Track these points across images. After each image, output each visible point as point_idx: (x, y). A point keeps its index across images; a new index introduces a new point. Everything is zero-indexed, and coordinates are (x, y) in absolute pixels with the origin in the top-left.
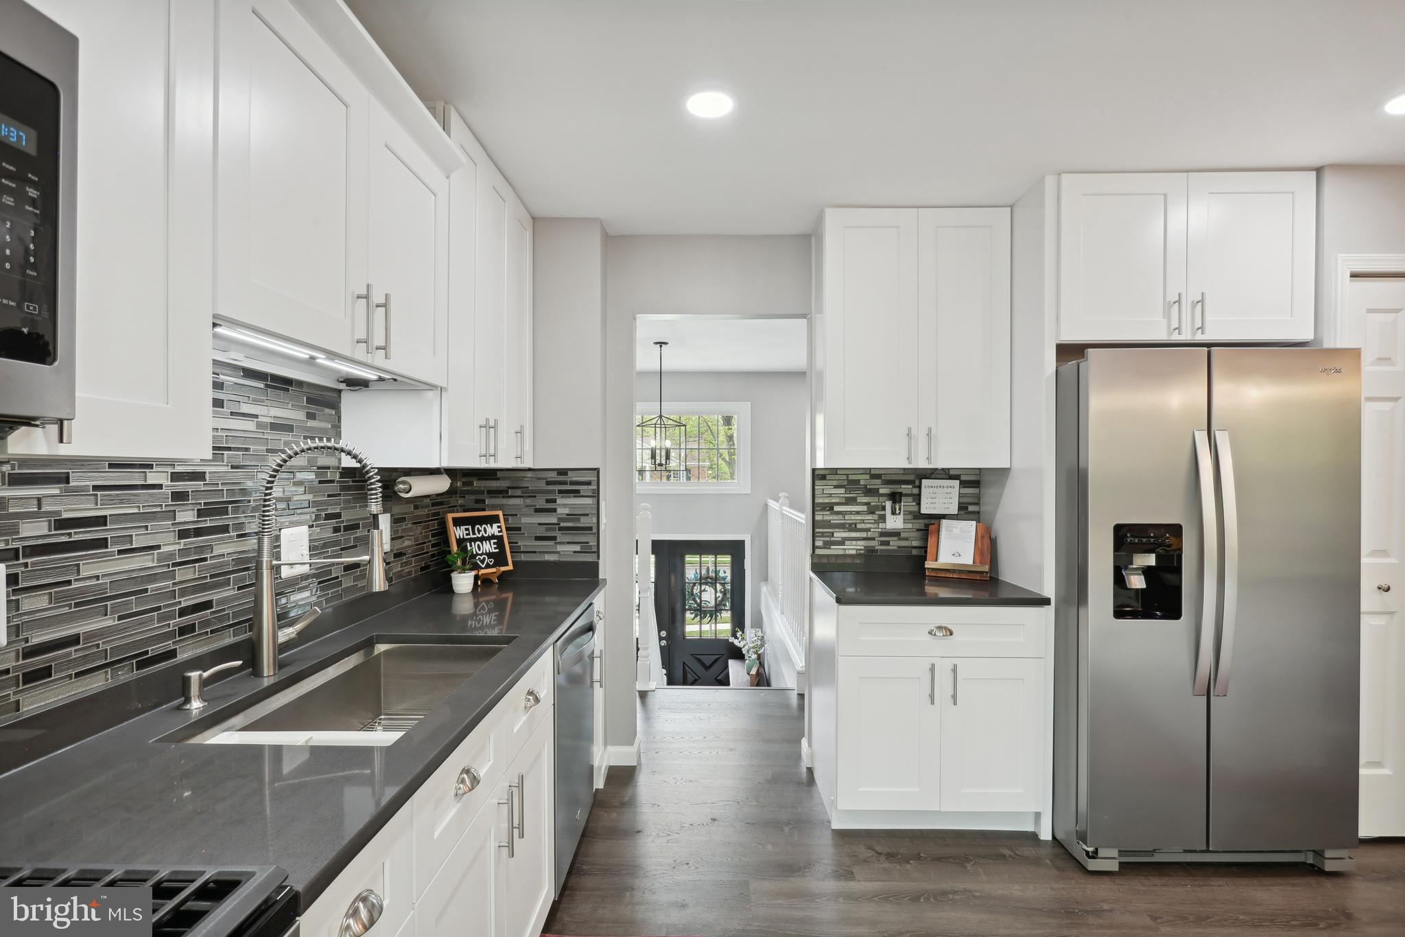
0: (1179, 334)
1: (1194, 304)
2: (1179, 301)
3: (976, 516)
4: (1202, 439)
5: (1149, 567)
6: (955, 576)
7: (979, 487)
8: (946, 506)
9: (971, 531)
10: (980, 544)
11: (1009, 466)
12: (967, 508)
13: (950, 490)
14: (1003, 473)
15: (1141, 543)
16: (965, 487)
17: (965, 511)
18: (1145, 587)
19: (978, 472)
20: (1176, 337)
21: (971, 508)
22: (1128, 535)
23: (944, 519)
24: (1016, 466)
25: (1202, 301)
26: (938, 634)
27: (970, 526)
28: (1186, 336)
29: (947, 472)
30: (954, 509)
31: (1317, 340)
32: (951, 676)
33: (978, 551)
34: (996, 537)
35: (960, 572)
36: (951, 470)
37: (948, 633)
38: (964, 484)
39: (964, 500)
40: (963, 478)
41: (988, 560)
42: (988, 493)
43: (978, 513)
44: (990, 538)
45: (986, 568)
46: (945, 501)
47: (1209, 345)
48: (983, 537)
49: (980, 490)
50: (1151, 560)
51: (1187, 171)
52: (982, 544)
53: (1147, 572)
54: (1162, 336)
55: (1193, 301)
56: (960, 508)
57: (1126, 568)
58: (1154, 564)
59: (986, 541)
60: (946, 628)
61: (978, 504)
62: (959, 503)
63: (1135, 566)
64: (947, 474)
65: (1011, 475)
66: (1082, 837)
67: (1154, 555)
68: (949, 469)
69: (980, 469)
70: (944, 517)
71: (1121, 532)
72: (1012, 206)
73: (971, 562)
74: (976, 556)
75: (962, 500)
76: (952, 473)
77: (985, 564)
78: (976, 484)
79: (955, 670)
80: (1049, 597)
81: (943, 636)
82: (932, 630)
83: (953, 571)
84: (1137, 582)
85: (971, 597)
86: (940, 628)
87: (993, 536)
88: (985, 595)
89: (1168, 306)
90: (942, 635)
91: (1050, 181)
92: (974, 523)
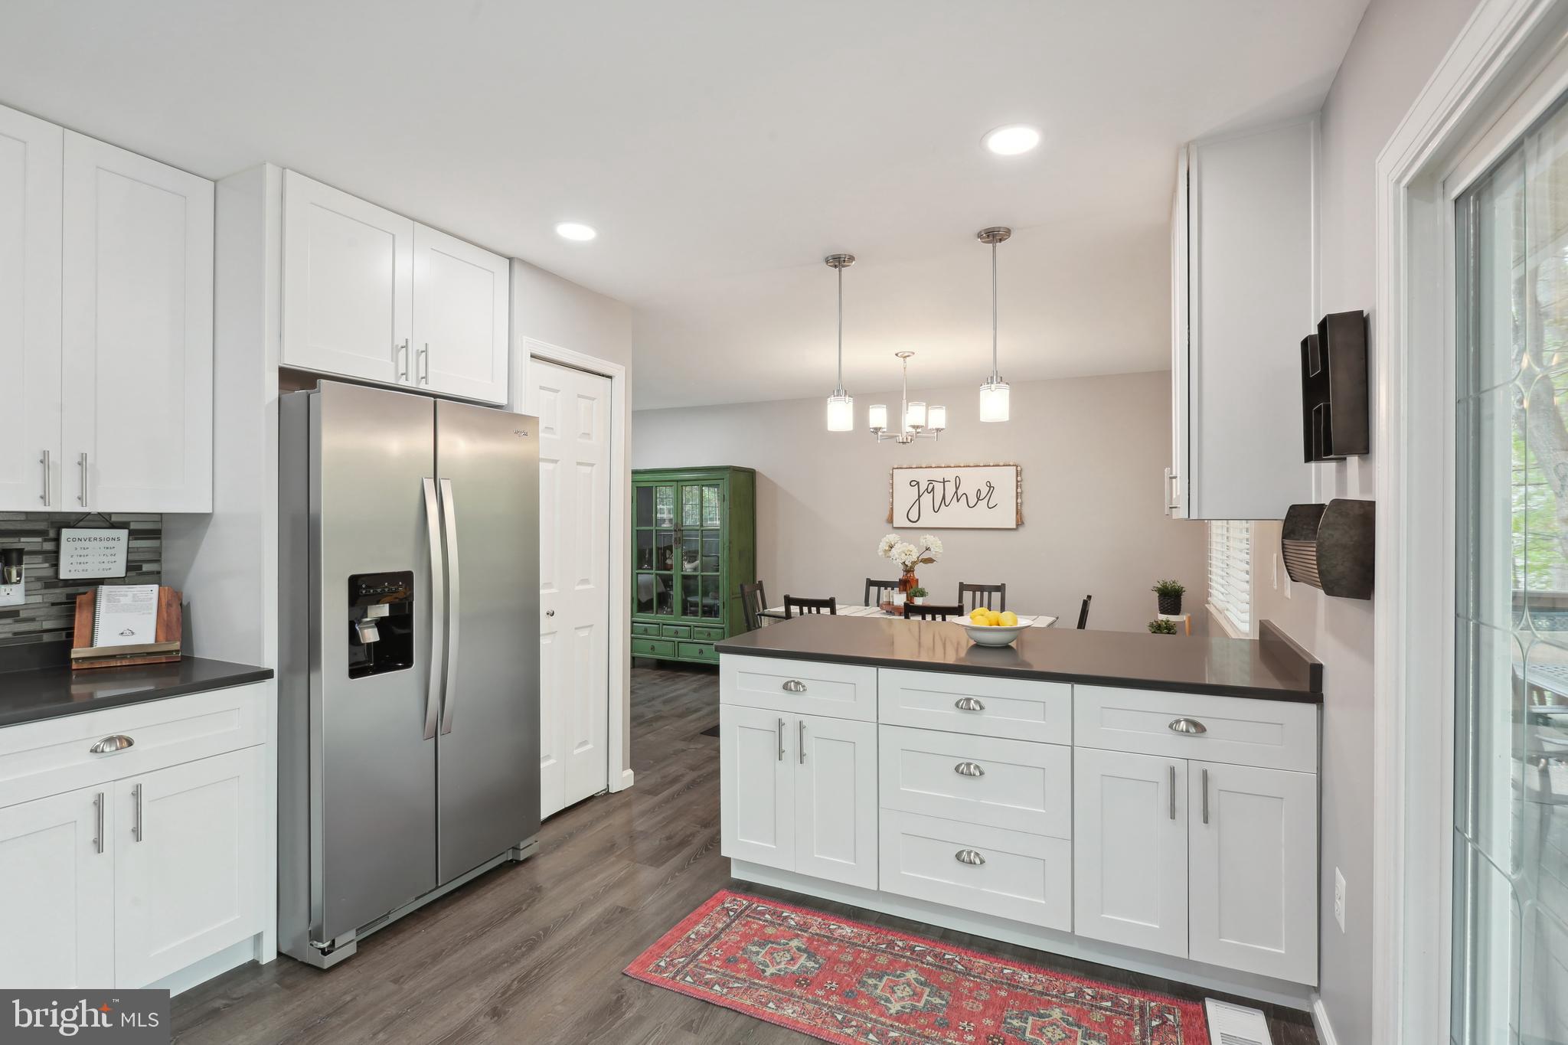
0: (407, 380)
1: (419, 353)
2: (406, 347)
3: (155, 577)
4: (429, 485)
5: (382, 618)
6: (125, 663)
7: (159, 538)
8: (106, 566)
9: (151, 599)
10: (165, 615)
11: (211, 511)
12: (140, 568)
13: (111, 544)
14: (198, 521)
15: (376, 594)
16: (136, 539)
17: (136, 572)
18: (378, 639)
19: (158, 518)
20: (403, 383)
21: (146, 567)
22: (364, 586)
23: (103, 584)
24: (219, 510)
25: (426, 351)
26: (107, 749)
27: (150, 593)
28: (411, 383)
29: (107, 517)
30: (119, 570)
31: (509, 406)
32: (130, 803)
33: (164, 624)
34: (189, 604)
35: (133, 655)
36: (113, 516)
37: (125, 744)
38: (134, 534)
39: (134, 557)
40: (133, 526)
41: (178, 634)
42: (173, 549)
43: (159, 573)
44: (181, 604)
45: (177, 645)
46: (105, 559)
47: (435, 396)
48: (169, 605)
49: (161, 543)
50: (383, 610)
51: (414, 220)
52: (169, 614)
53: (380, 623)
54: (389, 379)
55: (418, 350)
56: (129, 568)
57: (360, 622)
58: (388, 615)
59: (175, 610)
60: (120, 738)
61: (158, 561)
62: (128, 561)
63: (368, 619)
64: (106, 521)
65: (212, 523)
66: (316, 935)
67: (388, 605)
68: (110, 514)
69: (161, 514)
70: (101, 581)
71: (356, 583)
72: (215, 182)
73: (151, 640)
74: (159, 633)
75: (132, 557)
76: (114, 519)
77: (175, 640)
78: (155, 534)
79: (137, 793)
80: (272, 668)
81: (117, 749)
82: (98, 746)
83: (123, 656)
84: (371, 635)
85: (152, 688)
86: (110, 740)
87: (185, 603)
88: (176, 681)
89: (396, 350)
90: (114, 748)
91: (271, 173)
92: (155, 587)
